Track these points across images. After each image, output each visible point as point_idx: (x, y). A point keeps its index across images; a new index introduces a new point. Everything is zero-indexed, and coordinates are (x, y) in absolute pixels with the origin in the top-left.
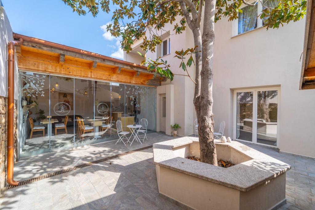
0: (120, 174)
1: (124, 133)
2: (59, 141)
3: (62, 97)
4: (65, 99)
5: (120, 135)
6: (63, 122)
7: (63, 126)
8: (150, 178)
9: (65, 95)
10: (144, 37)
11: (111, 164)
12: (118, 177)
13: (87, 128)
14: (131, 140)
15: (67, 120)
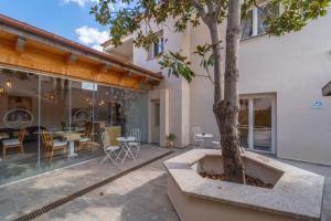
0: (120, 209)
1: (113, 148)
2: (12, 166)
3: (13, 101)
4: (19, 104)
5: (108, 151)
6: (17, 137)
7: (16, 143)
8: (165, 210)
9: (19, 99)
10: (138, 31)
11: (102, 194)
12: (119, 214)
13: (57, 144)
14: (122, 157)
15: (24, 133)
